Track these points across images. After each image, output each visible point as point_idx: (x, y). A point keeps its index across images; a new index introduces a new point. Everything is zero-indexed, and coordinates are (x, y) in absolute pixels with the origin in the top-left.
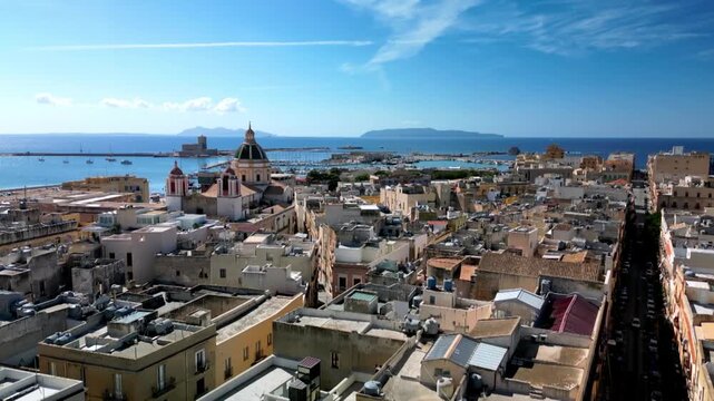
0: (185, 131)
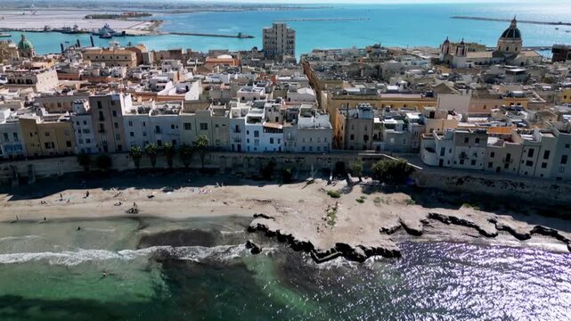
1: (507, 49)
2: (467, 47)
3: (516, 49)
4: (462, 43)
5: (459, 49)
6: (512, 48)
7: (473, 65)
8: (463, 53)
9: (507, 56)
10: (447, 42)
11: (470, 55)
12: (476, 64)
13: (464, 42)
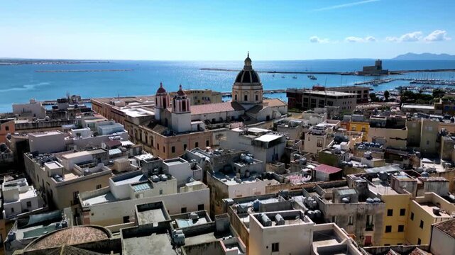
0: (398, 57)
1: (246, 97)
2: (189, 99)
3: (257, 99)
4: (181, 92)
5: (177, 101)
6: (251, 98)
7: (203, 125)
8: (184, 107)
9: (247, 107)
10: (161, 91)
11: (196, 110)
12: (206, 122)
13: (184, 90)
